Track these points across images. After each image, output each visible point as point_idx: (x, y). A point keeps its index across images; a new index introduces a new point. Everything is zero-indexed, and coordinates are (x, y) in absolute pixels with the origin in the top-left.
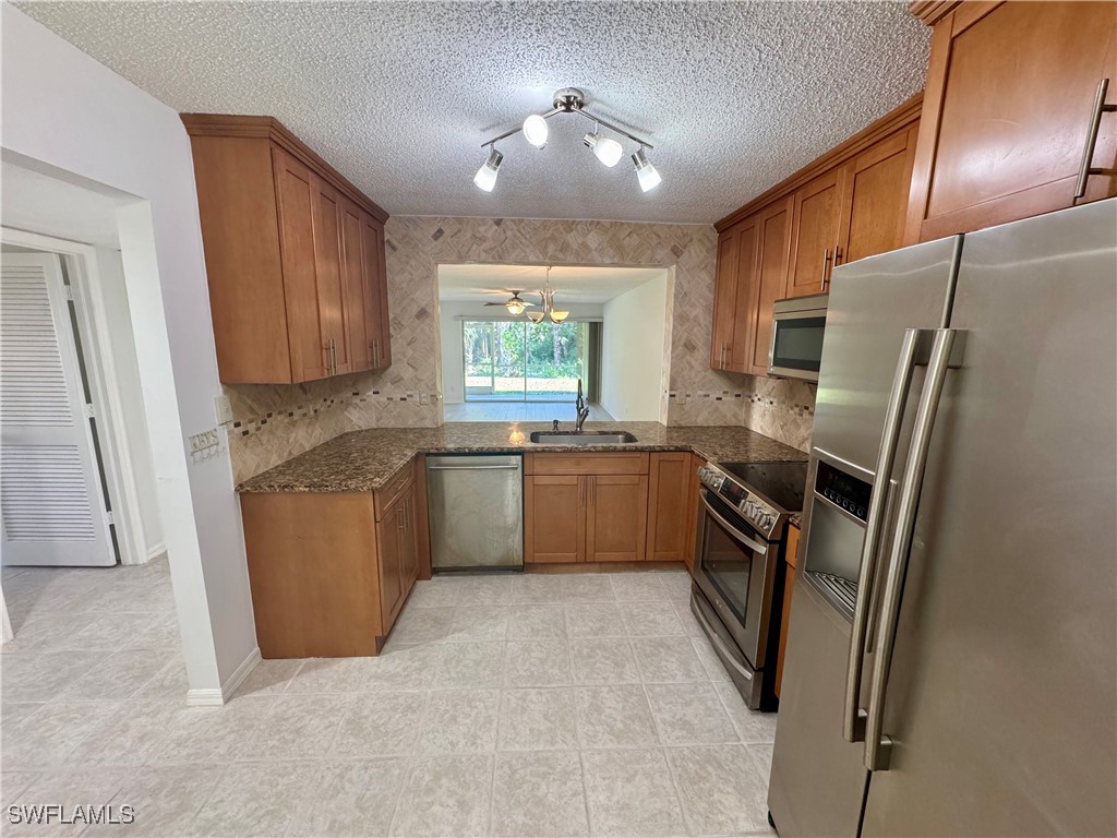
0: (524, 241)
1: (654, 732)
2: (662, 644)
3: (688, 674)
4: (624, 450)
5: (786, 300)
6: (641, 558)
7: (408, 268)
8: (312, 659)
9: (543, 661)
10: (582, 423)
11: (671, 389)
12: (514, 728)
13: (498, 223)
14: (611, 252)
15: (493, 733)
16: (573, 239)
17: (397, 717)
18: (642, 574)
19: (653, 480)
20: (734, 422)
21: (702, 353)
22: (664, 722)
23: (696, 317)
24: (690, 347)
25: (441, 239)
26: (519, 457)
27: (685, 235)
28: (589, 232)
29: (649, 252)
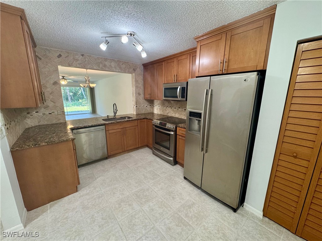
0: (92, 62)
1: (159, 176)
2: (151, 162)
3: (159, 165)
4: (128, 121)
5: (165, 84)
6: (138, 147)
7: (48, 66)
8: (51, 203)
9: (128, 174)
10: (115, 115)
11: (136, 105)
12: (131, 188)
13: (83, 55)
14: (118, 69)
15: (127, 191)
16: (107, 63)
17: (97, 200)
18: (138, 151)
19: (139, 127)
20: (150, 112)
21: (142, 96)
22: (160, 173)
23: (140, 87)
24: (139, 94)
25: (60, 58)
26: (104, 126)
27: (136, 66)
28: (112, 62)
29: (128, 69)
